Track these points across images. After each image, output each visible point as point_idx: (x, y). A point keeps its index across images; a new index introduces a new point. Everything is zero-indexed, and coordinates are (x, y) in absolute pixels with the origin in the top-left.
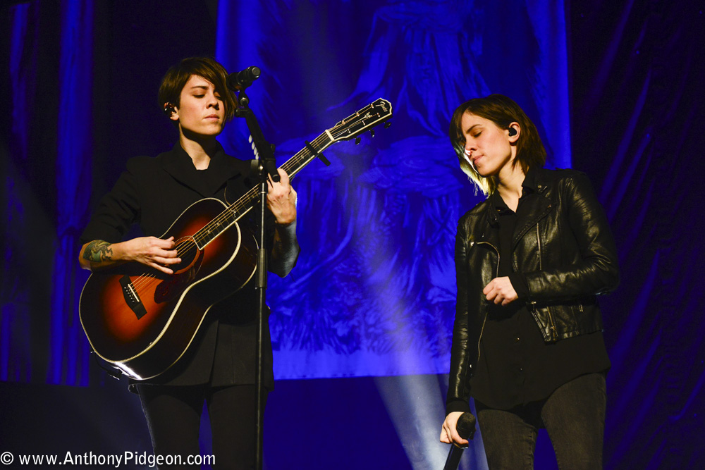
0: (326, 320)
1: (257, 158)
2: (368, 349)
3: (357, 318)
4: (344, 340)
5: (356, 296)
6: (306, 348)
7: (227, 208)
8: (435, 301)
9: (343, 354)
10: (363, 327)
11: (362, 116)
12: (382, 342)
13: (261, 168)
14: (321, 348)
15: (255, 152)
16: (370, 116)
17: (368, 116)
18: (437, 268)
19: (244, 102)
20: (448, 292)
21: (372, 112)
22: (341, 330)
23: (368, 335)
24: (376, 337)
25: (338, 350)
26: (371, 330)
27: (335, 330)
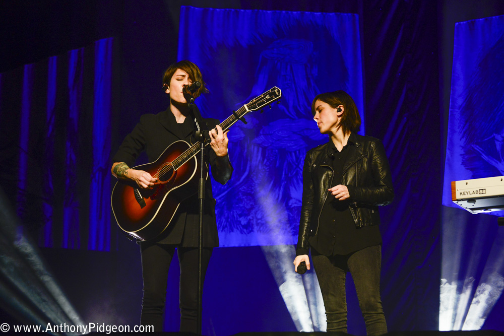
0: (235, 216)
1: (199, 130)
2: (258, 231)
3: (252, 215)
4: (245, 227)
5: (251, 203)
7: (191, 147)
8: (293, 206)
9: (244, 234)
10: (255, 220)
11: (265, 97)
12: (265, 227)
13: (201, 135)
14: (233, 231)
15: (198, 127)
16: (269, 97)
17: (268, 97)
18: (294, 189)
19: (192, 100)
20: (300, 201)
21: (270, 95)
22: (243, 221)
23: (258, 224)
24: (262, 224)
25: (242, 232)
26: (259, 221)
27: (240, 222)
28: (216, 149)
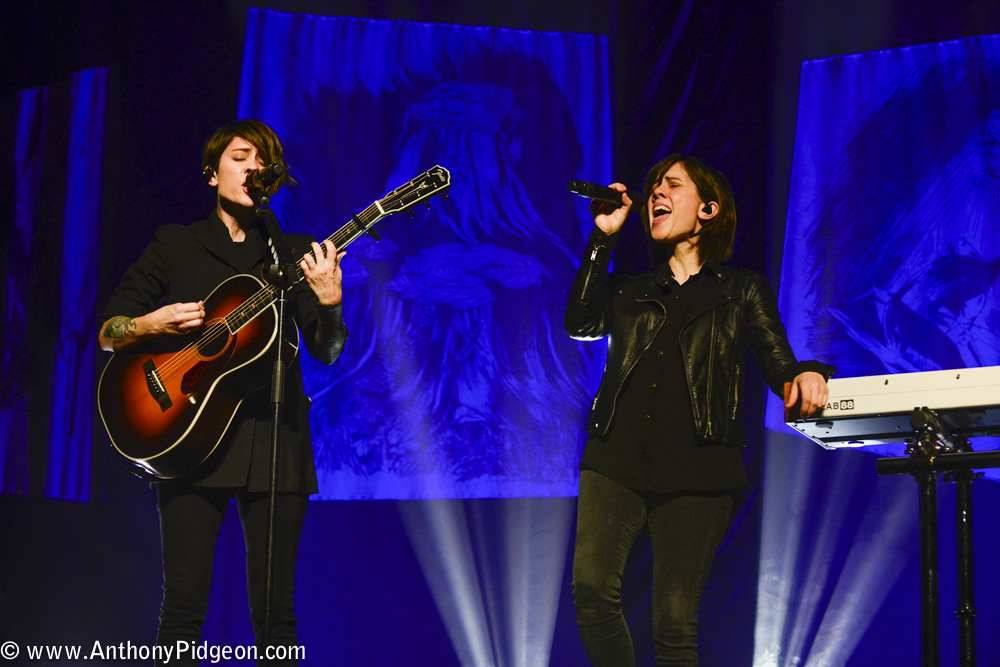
0: (345, 437)
1: (277, 262)
2: (390, 470)
3: (378, 437)
4: (364, 460)
5: (378, 413)
6: (323, 467)
7: (264, 287)
8: (463, 420)
9: (362, 475)
10: (384, 447)
11: (417, 185)
12: (404, 462)
13: (281, 273)
14: (338, 468)
15: (275, 256)
16: (425, 186)
17: (423, 186)
18: (465, 386)
19: (265, 202)
20: (477, 411)
21: (428, 181)
22: (361, 449)
23: (389, 456)
24: (399, 457)
25: (357, 471)
26: (393, 450)
27: (355, 449)
28: (318, 291)
